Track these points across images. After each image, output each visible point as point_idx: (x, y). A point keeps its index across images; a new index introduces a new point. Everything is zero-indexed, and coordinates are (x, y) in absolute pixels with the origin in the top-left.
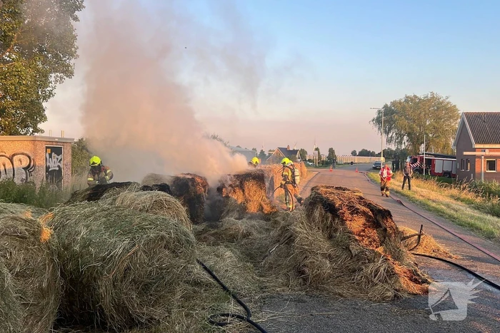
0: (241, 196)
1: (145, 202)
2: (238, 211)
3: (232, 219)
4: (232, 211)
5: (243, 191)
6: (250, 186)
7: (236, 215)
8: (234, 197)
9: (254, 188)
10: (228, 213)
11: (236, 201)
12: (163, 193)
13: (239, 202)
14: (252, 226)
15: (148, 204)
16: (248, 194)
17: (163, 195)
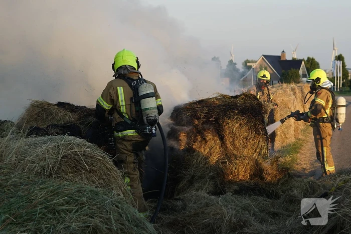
0: (218, 149)
1: (45, 159)
2: (212, 178)
3: (203, 193)
4: (201, 178)
5: (222, 138)
6: (236, 127)
7: (209, 186)
8: (204, 151)
9: (244, 132)
10: (191, 182)
11: (206, 158)
12: (78, 140)
13: (214, 159)
14: (245, 208)
15: (51, 163)
16: (233, 144)
17: (80, 145)
